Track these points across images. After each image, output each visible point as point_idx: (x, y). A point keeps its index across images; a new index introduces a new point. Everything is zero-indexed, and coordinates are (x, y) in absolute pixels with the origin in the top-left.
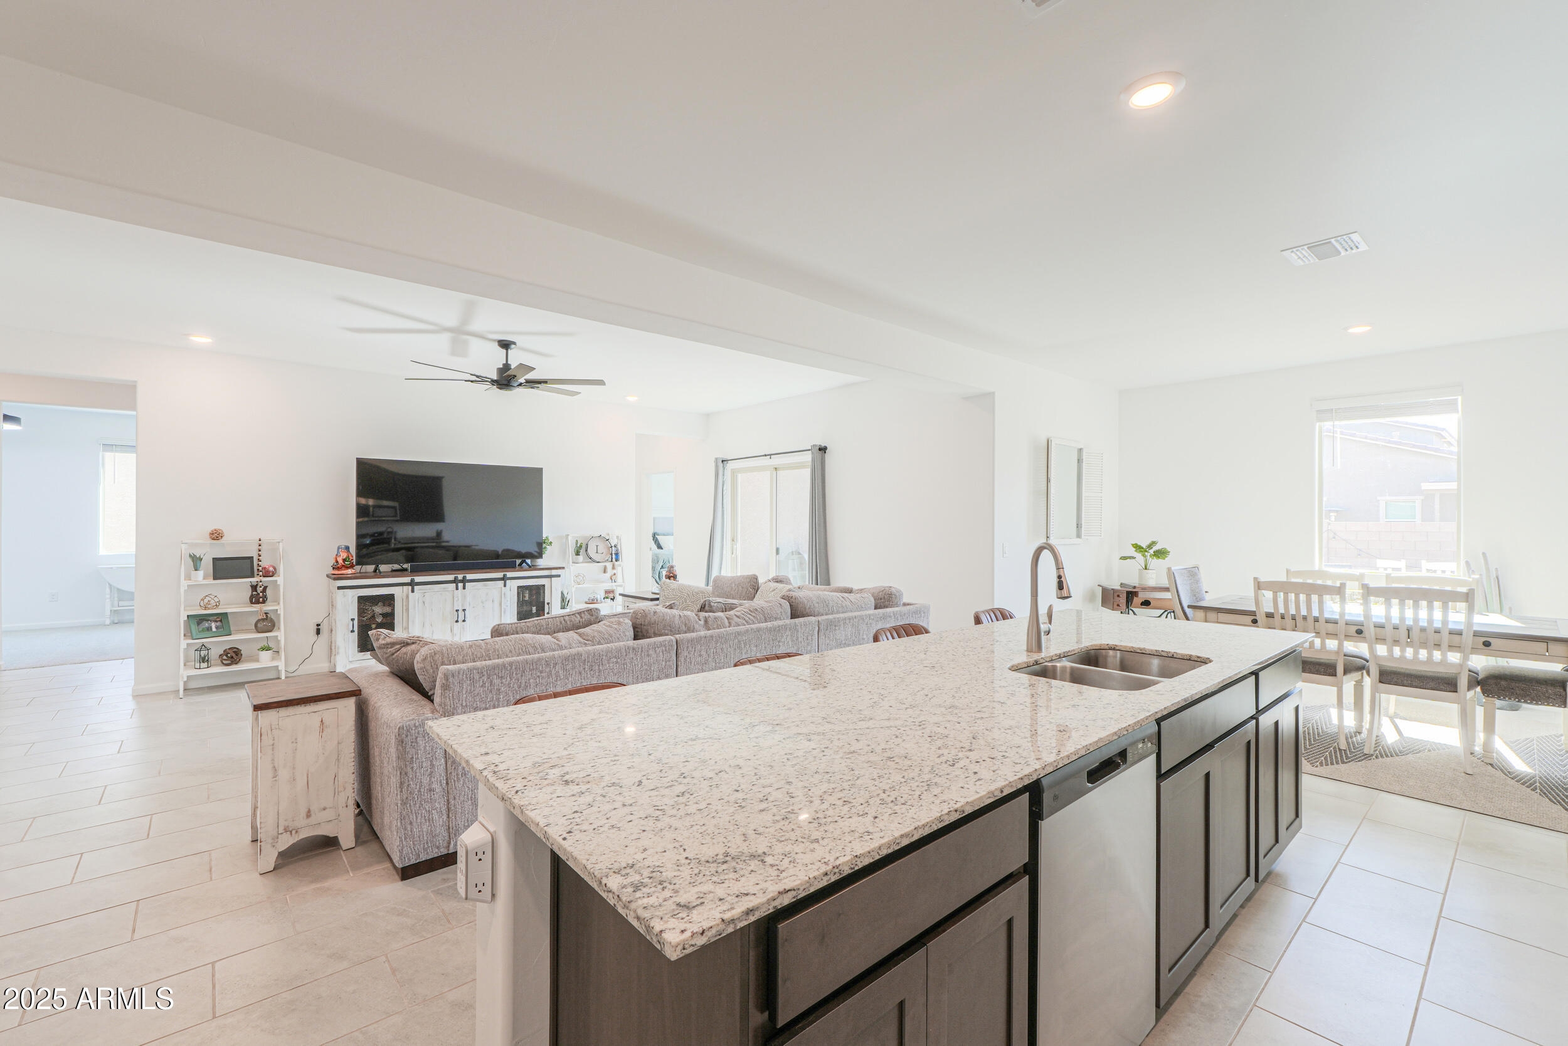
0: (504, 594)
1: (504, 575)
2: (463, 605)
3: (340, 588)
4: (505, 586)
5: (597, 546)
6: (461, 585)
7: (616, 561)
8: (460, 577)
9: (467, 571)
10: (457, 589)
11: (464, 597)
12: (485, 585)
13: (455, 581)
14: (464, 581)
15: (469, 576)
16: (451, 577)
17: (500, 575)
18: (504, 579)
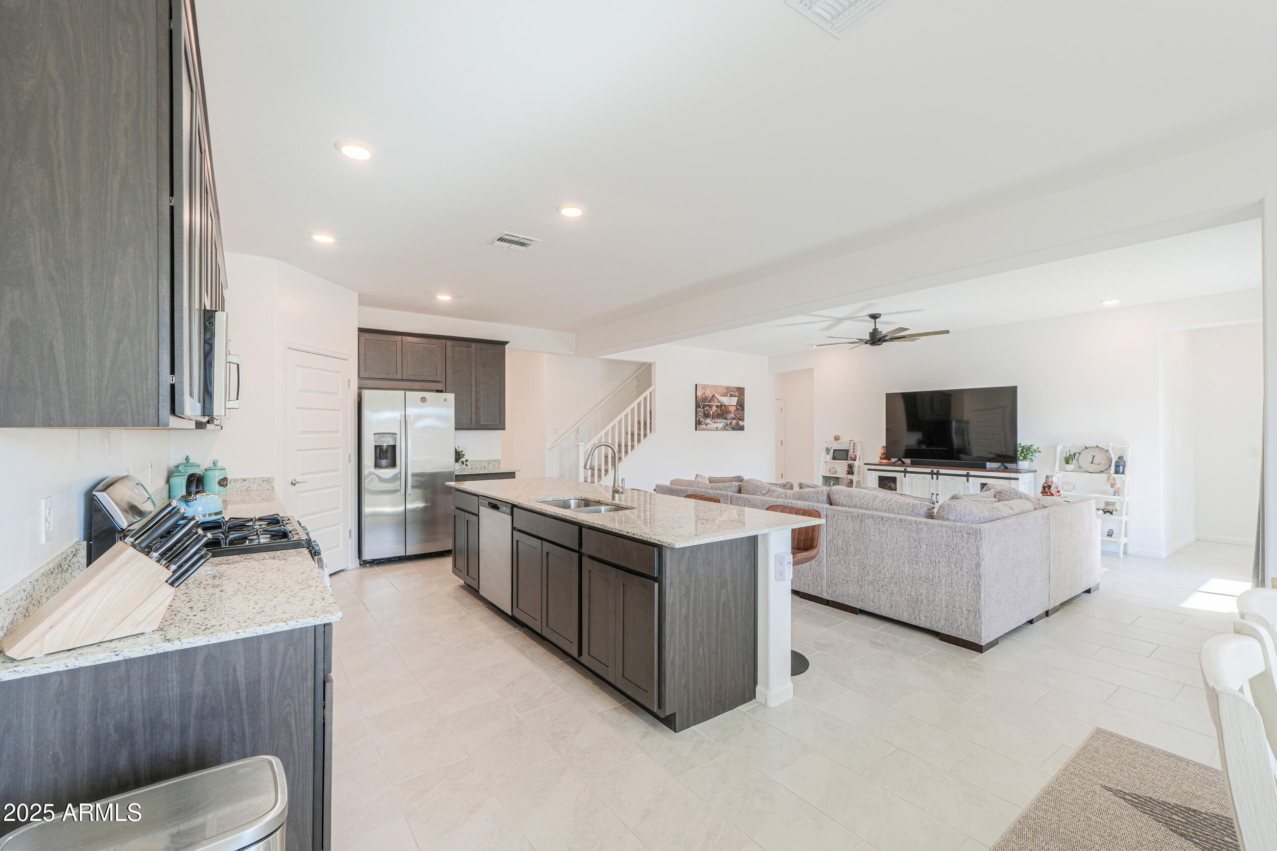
0: (968, 488)
1: (968, 473)
2: (937, 491)
3: (868, 470)
4: (968, 481)
5: (1094, 456)
6: (935, 476)
7: (1117, 472)
8: (935, 471)
9: (941, 467)
10: (932, 479)
11: (938, 485)
12: (953, 479)
13: (932, 473)
14: (938, 474)
15: (941, 471)
16: (929, 470)
17: (964, 472)
18: (968, 476)
